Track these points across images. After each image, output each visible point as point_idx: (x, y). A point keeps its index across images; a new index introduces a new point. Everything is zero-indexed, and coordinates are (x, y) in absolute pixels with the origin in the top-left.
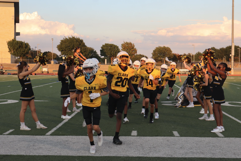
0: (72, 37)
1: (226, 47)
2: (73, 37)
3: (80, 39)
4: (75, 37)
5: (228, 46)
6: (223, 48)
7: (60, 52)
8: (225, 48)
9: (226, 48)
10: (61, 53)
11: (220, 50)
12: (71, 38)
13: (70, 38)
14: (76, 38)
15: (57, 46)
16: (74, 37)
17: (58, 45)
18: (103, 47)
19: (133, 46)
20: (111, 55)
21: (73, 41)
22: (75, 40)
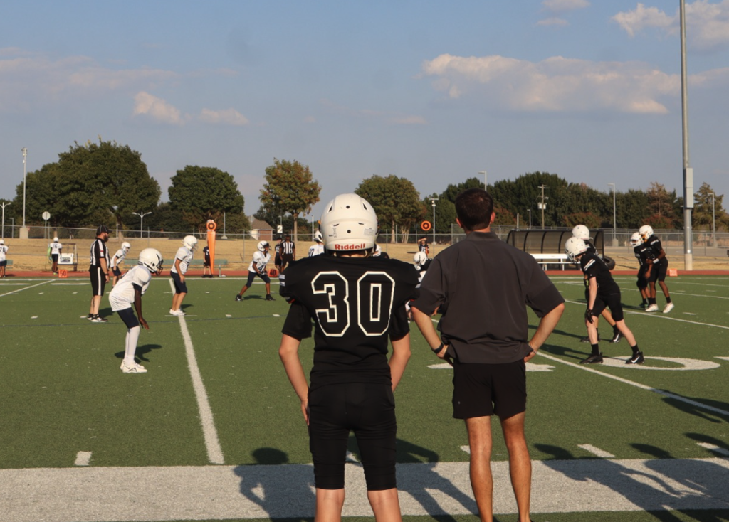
1: (518, 177)
2: (106, 142)
5: (524, 175)
6: (505, 181)
8: (513, 180)
9: (517, 180)
11: (496, 187)
13: (93, 147)
18: (179, 180)
19: (306, 175)
20: (209, 206)
21: (107, 158)
22: (114, 152)
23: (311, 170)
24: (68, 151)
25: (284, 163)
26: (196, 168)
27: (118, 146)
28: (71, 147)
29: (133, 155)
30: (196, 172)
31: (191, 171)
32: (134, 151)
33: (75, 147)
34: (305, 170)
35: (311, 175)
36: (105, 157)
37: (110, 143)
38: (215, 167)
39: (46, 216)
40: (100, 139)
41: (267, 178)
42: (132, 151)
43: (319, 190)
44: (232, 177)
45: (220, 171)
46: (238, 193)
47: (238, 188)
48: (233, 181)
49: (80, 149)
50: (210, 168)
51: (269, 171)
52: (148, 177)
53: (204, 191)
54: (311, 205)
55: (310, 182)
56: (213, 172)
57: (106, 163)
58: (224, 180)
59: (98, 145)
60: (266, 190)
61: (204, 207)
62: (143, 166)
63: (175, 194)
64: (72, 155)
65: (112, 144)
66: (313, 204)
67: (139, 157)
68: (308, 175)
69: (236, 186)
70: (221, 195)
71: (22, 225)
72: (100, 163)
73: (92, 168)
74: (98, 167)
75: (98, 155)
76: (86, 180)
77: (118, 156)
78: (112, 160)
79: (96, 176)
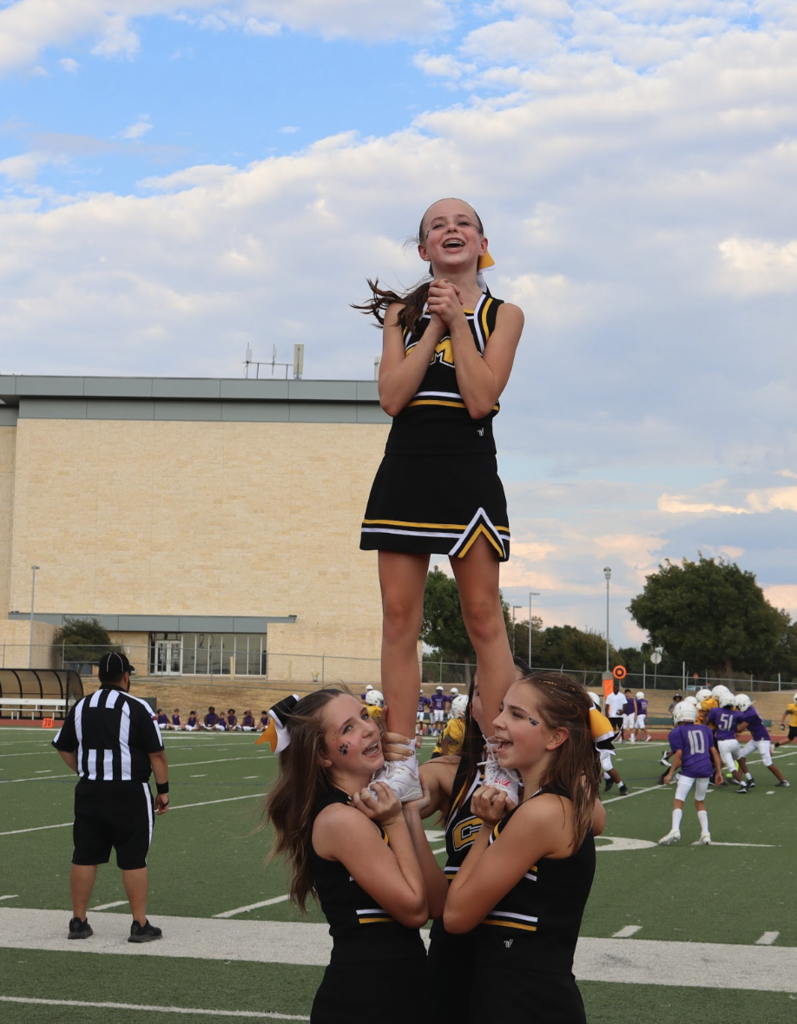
0: (702, 561)
2: (708, 559)
3: (738, 571)
4: (717, 562)
7: (646, 632)
10: (648, 637)
12: (697, 563)
13: (690, 567)
14: (721, 564)
15: (629, 604)
16: (712, 562)
17: (635, 598)
21: (706, 581)
22: (716, 573)
24: (657, 571)
27: (725, 564)
28: (660, 566)
29: (743, 577)
32: (746, 572)
33: (666, 566)
36: (704, 579)
40: (700, 555)
42: (743, 572)
49: (674, 569)
64: (662, 579)
67: (752, 579)
72: (697, 589)
73: (684, 595)
74: (692, 593)
75: (694, 577)
76: (674, 611)
77: (720, 578)
78: (712, 584)
79: (690, 606)
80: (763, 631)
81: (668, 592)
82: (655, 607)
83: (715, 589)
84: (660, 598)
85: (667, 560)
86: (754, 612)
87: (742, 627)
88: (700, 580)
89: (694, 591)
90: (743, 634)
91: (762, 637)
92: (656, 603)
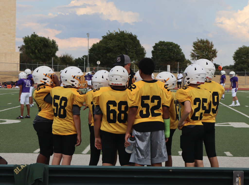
18: (156, 47)
19: (211, 46)
20: (169, 59)
21: (123, 38)
22: (126, 35)
23: (213, 43)
24: (106, 35)
25: (201, 40)
26: (164, 42)
27: (127, 32)
28: (107, 33)
29: (134, 37)
30: (164, 44)
31: (162, 44)
32: (134, 35)
33: (109, 33)
34: (210, 43)
35: (213, 46)
36: (122, 37)
37: (124, 32)
38: (172, 42)
39: (99, 63)
40: (119, 30)
41: (194, 47)
42: (133, 35)
43: (217, 52)
44: (179, 46)
45: (174, 43)
46: (182, 53)
47: (182, 51)
48: (180, 48)
49: (111, 34)
50: (170, 42)
51: (194, 44)
52: (141, 46)
53: (167, 52)
54: (213, 59)
55: (213, 49)
56: (171, 44)
57: (122, 40)
58: (176, 47)
59: (119, 32)
60: (193, 52)
61: (167, 59)
62: (138, 42)
63: (154, 54)
64: (108, 37)
65: (125, 32)
66: (214, 58)
67: (136, 37)
68: (212, 46)
69: (181, 50)
70: (175, 54)
71: (87, 66)
72: (120, 40)
73: (116, 42)
74: (119, 42)
75: (119, 36)
76: (113, 48)
77: (127, 37)
78: (125, 39)
79: (118, 46)
80: (141, 54)
81: (111, 41)
82: (107, 46)
83: (126, 41)
84: (108, 43)
85: (109, 31)
86: (138, 48)
87: (134, 53)
88: (121, 38)
89: (119, 41)
90: (135, 55)
91: (141, 56)
92: (107, 45)
